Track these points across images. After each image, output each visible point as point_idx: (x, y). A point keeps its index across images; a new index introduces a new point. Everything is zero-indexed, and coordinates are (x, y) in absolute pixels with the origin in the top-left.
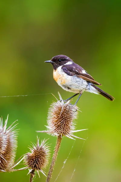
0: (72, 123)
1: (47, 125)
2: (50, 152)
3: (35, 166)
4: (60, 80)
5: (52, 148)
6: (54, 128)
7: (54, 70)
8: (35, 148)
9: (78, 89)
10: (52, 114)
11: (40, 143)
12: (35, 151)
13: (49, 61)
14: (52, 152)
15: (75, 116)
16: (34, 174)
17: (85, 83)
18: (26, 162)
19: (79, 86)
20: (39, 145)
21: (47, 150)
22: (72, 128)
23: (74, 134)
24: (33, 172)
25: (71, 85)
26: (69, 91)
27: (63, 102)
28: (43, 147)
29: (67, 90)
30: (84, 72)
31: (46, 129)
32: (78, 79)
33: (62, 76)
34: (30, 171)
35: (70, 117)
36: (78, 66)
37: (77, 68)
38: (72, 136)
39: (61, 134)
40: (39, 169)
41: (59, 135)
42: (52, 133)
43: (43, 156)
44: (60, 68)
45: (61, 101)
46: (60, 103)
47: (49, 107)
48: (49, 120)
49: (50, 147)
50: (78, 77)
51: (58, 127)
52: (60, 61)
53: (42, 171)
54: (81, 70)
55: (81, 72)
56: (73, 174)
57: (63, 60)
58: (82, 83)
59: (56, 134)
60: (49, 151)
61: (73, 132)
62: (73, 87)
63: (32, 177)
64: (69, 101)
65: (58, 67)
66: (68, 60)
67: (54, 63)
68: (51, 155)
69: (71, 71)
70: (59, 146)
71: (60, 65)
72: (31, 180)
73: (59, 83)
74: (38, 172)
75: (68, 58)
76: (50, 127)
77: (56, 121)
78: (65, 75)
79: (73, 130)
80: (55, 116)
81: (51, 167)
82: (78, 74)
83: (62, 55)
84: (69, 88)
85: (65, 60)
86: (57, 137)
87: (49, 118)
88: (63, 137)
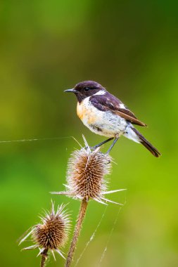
0: (102, 180)
1: (66, 183)
2: (70, 223)
3: (49, 244)
4: (87, 117)
5: (73, 218)
6: (77, 187)
7: (78, 103)
8: (48, 217)
9: (113, 132)
10: (74, 167)
11: (56, 210)
12: (48, 222)
13: (71, 90)
14: (73, 224)
15: (107, 170)
16: (47, 255)
17: (124, 122)
18: (35, 238)
19: (115, 127)
20: (54, 213)
21: (66, 221)
22: (103, 187)
23: (106, 196)
24: (45, 253)
25: (102, 125)
26: (100, 133)
27: (89, 149)
28: (60, 216)
29: (95, 132)
30: (122, 106)
31: (64, 189)
32: (113, 117)
33: (90, 111)
34: (42, 250)
35: (100, 172)
36: (114, 97)
37: (112, 100)
38: (102, 200)
39: (87, 197)
40: (55, 248)
41: (83, 198)
42: (74, 194)
43: (60, 228)
44: (87, 100)
45: (86, 148)
46: (85, 152)
47: (70, 159)
48: (69, 177)
49: (70, 216)
50: (114, 113)
51: (83, 186)
52: (87, 90)
53: (58, 251)
54: (118, 104)
55: (117, 107)
56: (103, 255)
57: (92, 88)
58: (119, 122)
59: (80, 197)
60: (68, 221)
61: (105, 193)
62: (105, 128)
63: (44, 259)
64: (98, 148)
65: (83, 98)
66: (99, 89)
67: (78, 92)
68: (73, 228)
69: (103, 104)
70: (83, 214)
71: (87, 96)
72: (42, 264)
73: (85, 122)
74: (53, 252)
75: (99, 85)
76: (71, 187)
77: (80, 178)
78: (95, 109)
79: (104, 191)
80: (78, 170)
81: (72, 245)
82: (113, 109)
83: (90, 82)
84: (99, 130)
85: (95, 89)
86: (81, 201)
87: (69, 172)
88: (89, 202)
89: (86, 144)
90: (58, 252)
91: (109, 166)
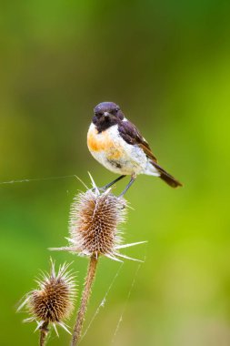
0: (116, 231)
1: (69, 235)
2: (76, 287)
3: (49, 315)
5: (79, 281)
6: (83, 241)
8: (47, 280)
10: (78, 215)
11: (57, 270)
12: (48, 287)
14: (80, 288)
15: (121, 217)
16: (47, 330)
18: (31, 307)
20: (54, 275)
21: (70, 285)
22: (117, 239)
23: (122, 251)
24: (44, 327)
27: (97, 190)
28: (63, 278)
31: (67, 243)
34: (40, 324)
35: (112, 220)
38: (117, 256)
39: (96, 253)
40: (57, 320)
41: (91, 254)
42: (79, 250)
43: (63, 294)
45: (94, 190)
46: (92, 194)
47: (73, 201)
48: (72, 227)
49: (76, 278)
51: (90, 239)
53: (62, 324)
59: (87, 253)
60: (74, 286)
61: (119, 247)
63: (44, 335)
64: (109, 189)
68: (79, 294)
70: (92, 276)
72: (42, 341)
74: (54, 325)
76: (75, 240)
77: (86, 229)
79: (118, 245)
80: (83, 218)
81: (79, 315)
84: (119, 166)
86: (89, 258)
87: (72, 222)
88: (99, 259)
89: (94, 185)
90: (61, 326)
91: (124, 212)
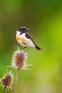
0: (25, 62)
1: (12, 63)
2: (14, 77)
3: (6, 84)
5: (15, 75)
6: (16, 64)
8: (6, 75)
10: (14, 57)
12: (6, 77)
14: (15, 77)
15: (26, 58)
16: (6, 88)
20: (8, 73)
21: (12, 76)
22: (25, 64)
23: (26, 67)
27: (19, 51)
28: (10, 74)
31: (11, 65)
34: (4, 87)
35: (24, 59)
38: (25, 68)
40: (9, 85)
41: (18, 68)
42: (15, 67)
43: (10, 79)
45: (18, 51)
47: (13, 54)
48: (13, 61)
49: (14, 74)
51: (18, 64)
53: (10, 87)
60: (13, 76)
61: (25, 66)
63: (5, 89)
64: (23, 50)
68: (15, 78)
70: (18, 74)
72: (4, 91)
74: (8, 87)
76: (14, 64)
77: (17, 61)
80: (16, 58)
81: (15, 84)
84: (25, 44)
86: (17, 69)
87: (13, 59)
88: (20, 69)
89: (19, 49)
91: (27, 56)
